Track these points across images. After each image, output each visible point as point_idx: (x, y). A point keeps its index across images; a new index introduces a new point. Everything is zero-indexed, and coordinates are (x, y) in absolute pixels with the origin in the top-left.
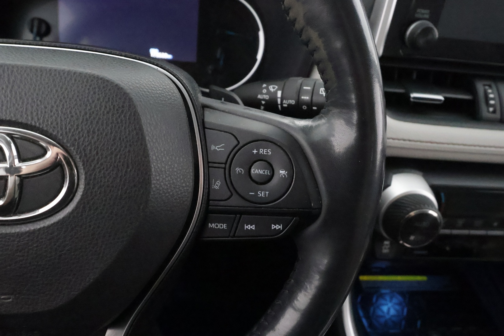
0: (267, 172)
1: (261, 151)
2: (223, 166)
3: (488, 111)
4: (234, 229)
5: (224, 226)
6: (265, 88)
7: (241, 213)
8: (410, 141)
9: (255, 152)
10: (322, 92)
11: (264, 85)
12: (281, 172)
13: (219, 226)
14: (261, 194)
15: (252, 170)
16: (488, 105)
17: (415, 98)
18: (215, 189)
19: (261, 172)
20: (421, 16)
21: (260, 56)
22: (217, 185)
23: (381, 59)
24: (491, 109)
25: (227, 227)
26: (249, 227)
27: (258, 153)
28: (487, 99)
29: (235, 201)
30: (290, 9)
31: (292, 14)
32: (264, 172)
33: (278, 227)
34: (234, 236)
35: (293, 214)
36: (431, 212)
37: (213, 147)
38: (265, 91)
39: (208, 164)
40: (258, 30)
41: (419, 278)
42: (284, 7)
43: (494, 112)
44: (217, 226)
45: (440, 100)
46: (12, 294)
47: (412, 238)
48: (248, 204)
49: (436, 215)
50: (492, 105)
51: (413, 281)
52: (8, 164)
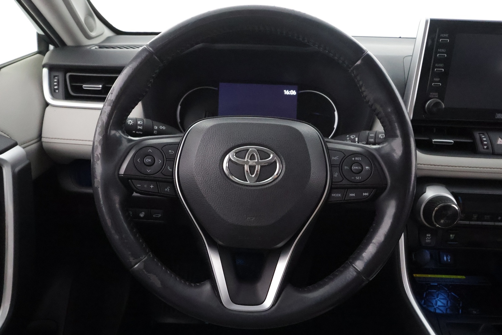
0: (360, 168)
1: (356, 158)
2: (338, 166)
3: (484, 148)
4: (344, 196)
5: (340, 195)
6: (348, 137)
7: (348, 188)
8: (435, 165)
9: (353, 159)
10: (380, 136)
11: (348, 136)
12: (366, 167)
13: (337, 195)
14: (358, 178)
15: (352, 168)
16: (483, 145)
17: (435, 142)
18: (335, 177)
19: (357, 168)
20: (433, 96)
21: (336, 126)
22: (336, 175)
23: (412, 121)
24: (485, 147)
25: (341, 195)
26: (352, 195)
27: (355, 160)
28: (482, 141)
29: (345, 182)
30: (366, 96)
31: (367, 99)
32: (358, 168)
33: (366, 194)
34: (345, 200)
35: (374, 188)
37: (333, 158)
38: (348, 139)
39: (331, 166)
40: (335, 111)
42: (364, 96)
43: (487, 148)
44: (336, 195)
45: (451, 143)
46: (254, 217)
48: (351, 183)
49: (457, 208)
50: (485, 145)
51: (456, 279)
52: (256, 161)
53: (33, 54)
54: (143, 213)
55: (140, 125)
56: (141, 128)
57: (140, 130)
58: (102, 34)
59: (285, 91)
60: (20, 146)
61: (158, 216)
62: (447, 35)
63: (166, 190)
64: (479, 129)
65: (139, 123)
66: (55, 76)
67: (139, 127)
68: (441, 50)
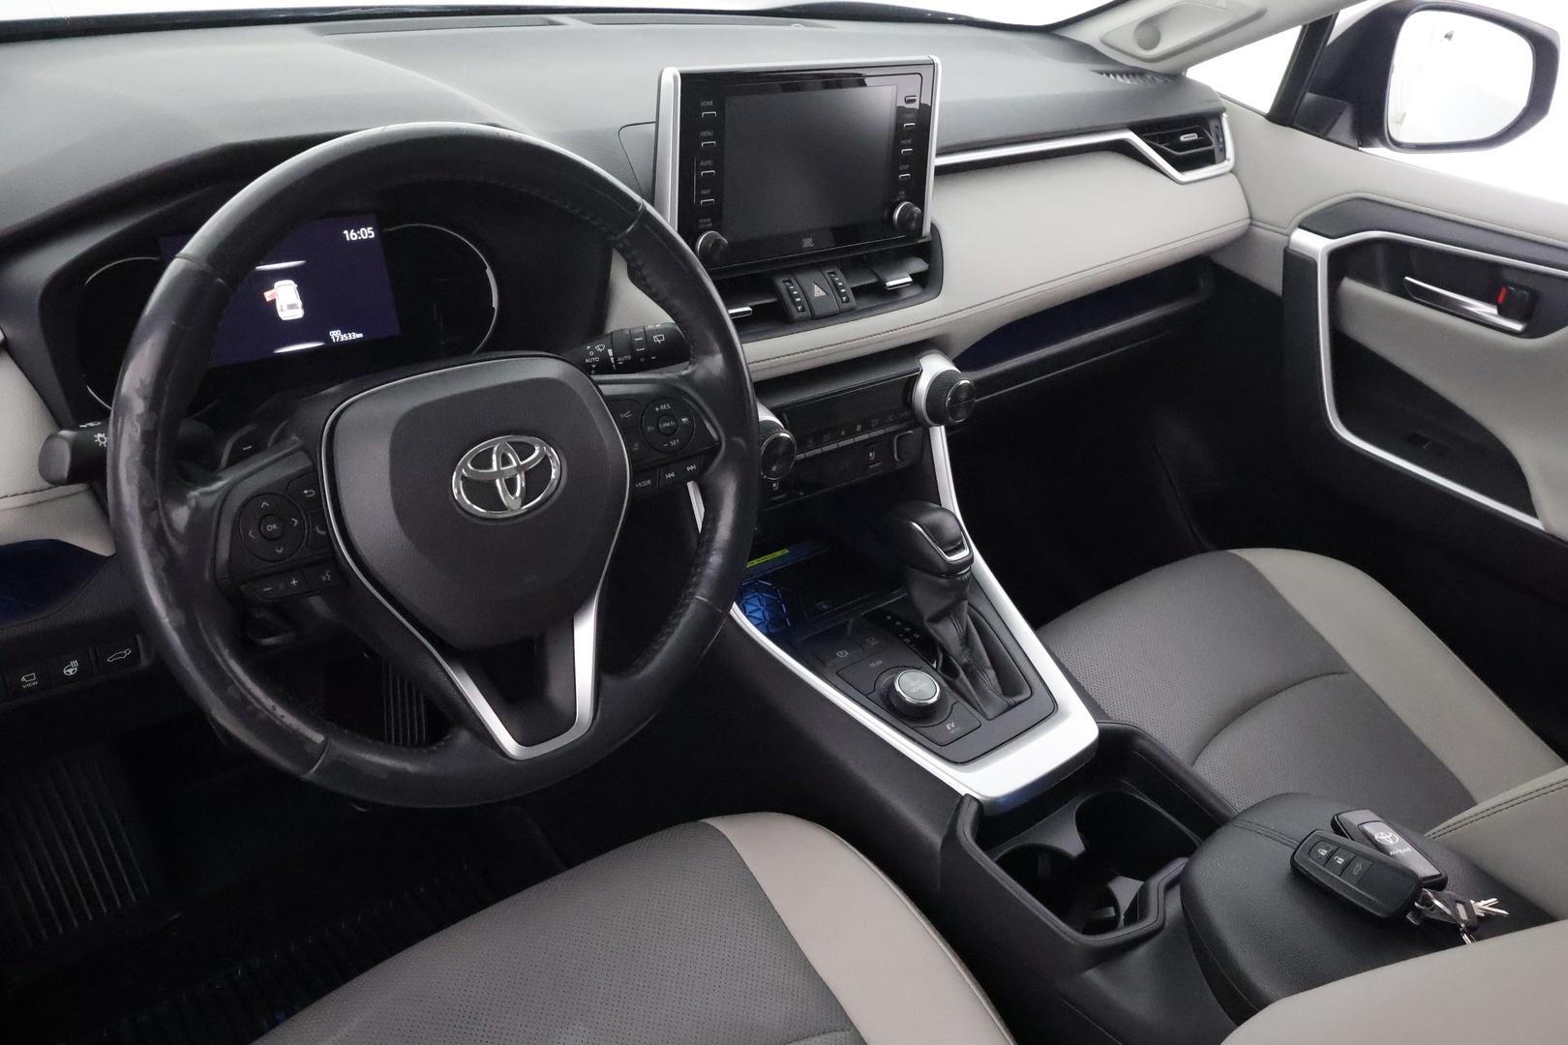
0: (672, 423)
1: (662, 407)
2: (636, 429)
3: (799, 311)
4: (657, 482)
5: (649, 482)
6: (591, 350)
7: (661, 466)
9: (657, 409)
10: (656, 340)
11: (589, 347)
12: (683, 419)
13: (645, 483)
14: (673, 443)
15: (660, 426)
16: (796, 304)
18: (635, 452)
19: (667, 425)
20: (704, 226)
21: (495, 304)
24: (800, 308)
25: (652, 481)
26: (669, 476)
27: (659, 410)
28: (793, 298)
29: (654, 456)
32: (670, 424)
33: (692, 468)
34: (660, 488)
35: (701, 454)
36: (782, 435)
37: (622, 416)
38: (592, 353)
41: (779, 554)
43: (803, 310)
44: (643, 484)
45: (748, 312)
47: (774, 469)
48: (665, 456)
49: (788, 436)
50: (800, 303)
51: (775, 560)
52: (515, 464)
54: (75, 663)
61: (123, 655)
63: (324, 578)
64: (779, 273)
68: (704, 134)
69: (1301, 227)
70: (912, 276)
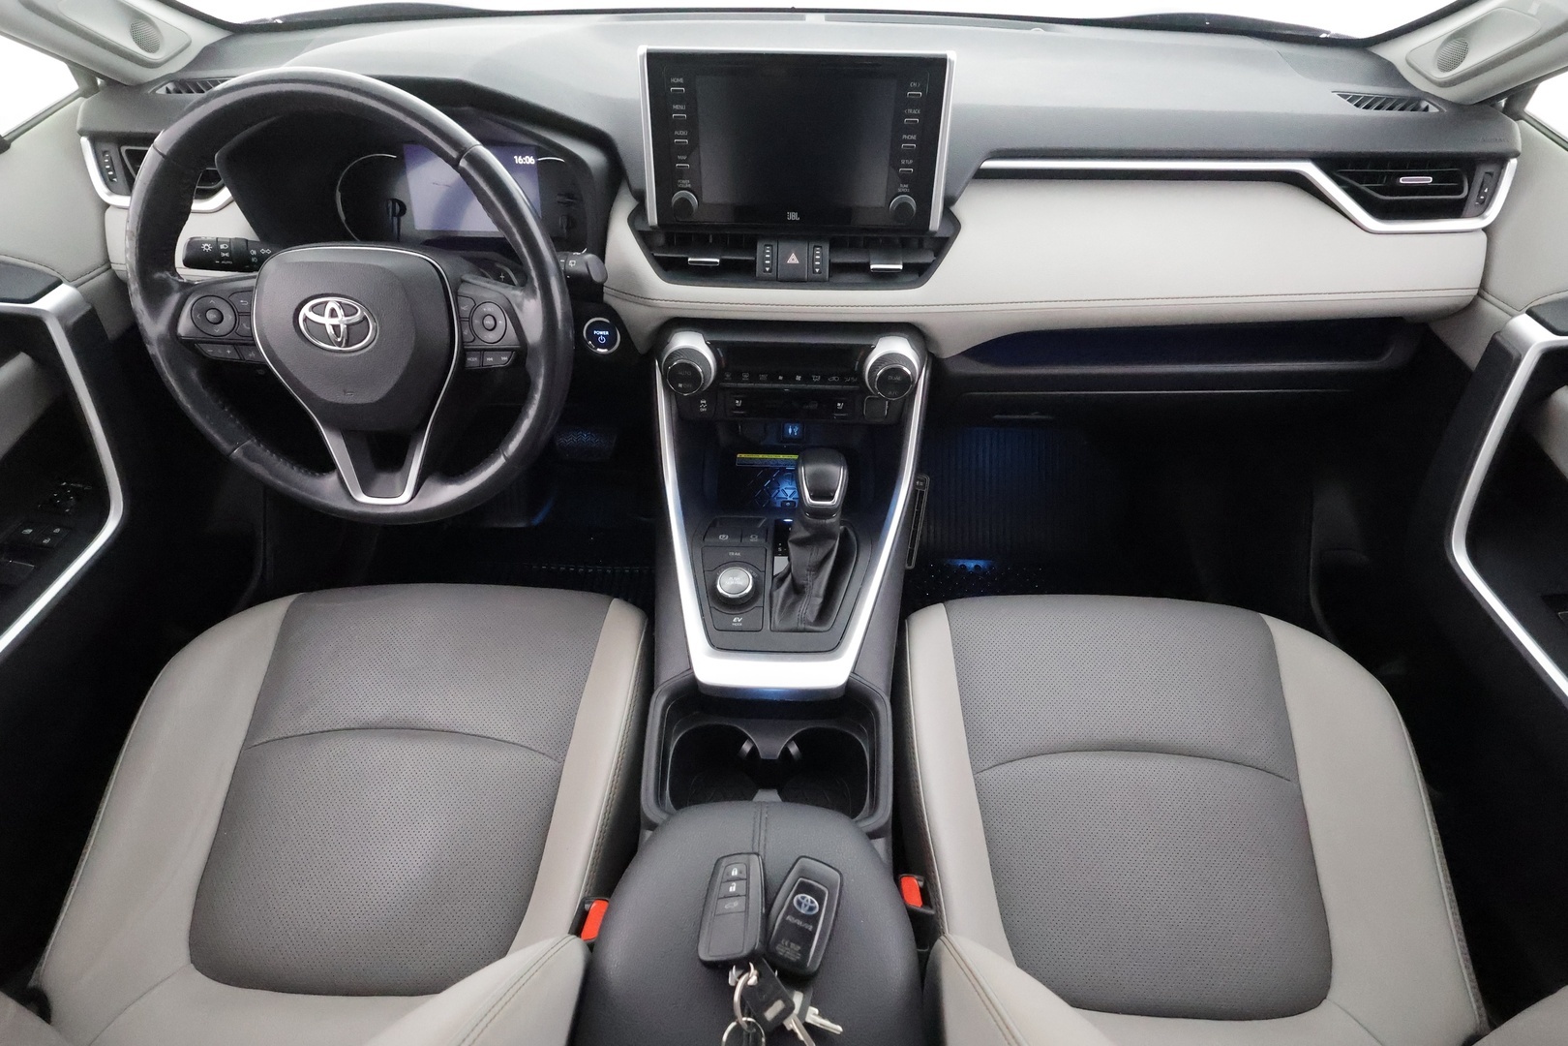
0: (493, 323)
2: (468, 319)
3: (765, 271)
4: (481, 361)
5: (473, 360)
7: (484, 350)
9: (485, 310)
12: (500, 322)
13: (470, 360)
14: (491, 337)
16: (765, 265)
17: (691, 262)
18: (465, 335)
19: (489, 322)
20: (683, 186)
22: (466, 332)
24: (768, 269)
25: (475, 359)
26: (489, 359)
28: (764, 259)
29: (478, 342)
33: (505, 359)
34: (484, 366)
35: (512, 350)
39: (460, 319)
43: (770, 271)
45: (716, 263)
47: (681, 385)
48: (485, 344)
50: (768, 265)
53: (70, 99)
55: (224, 251)
56: (227, 255)
57: (225, 258)
58: (188, 45)
59: (516, 157)
60: (69, 282)
62: (681, 80)
63: (251, 355)
64: (763, 238)
65: (222, 247)
66: (105, 152)
67: (223, 255)
68: (676, 107)
69: (1530, 313)
70: (904, 265)
